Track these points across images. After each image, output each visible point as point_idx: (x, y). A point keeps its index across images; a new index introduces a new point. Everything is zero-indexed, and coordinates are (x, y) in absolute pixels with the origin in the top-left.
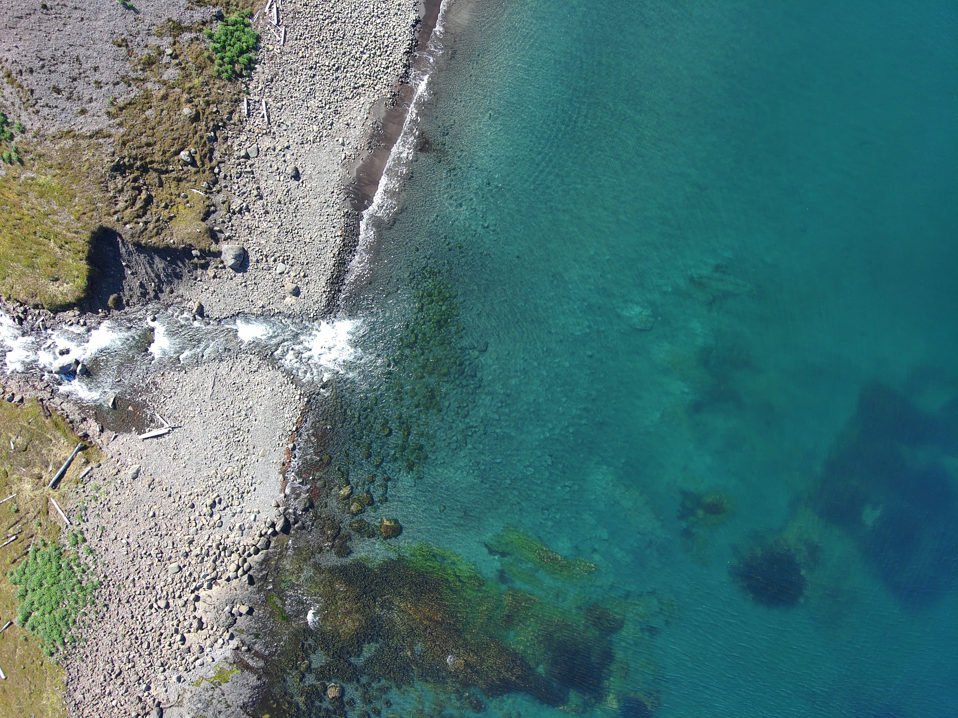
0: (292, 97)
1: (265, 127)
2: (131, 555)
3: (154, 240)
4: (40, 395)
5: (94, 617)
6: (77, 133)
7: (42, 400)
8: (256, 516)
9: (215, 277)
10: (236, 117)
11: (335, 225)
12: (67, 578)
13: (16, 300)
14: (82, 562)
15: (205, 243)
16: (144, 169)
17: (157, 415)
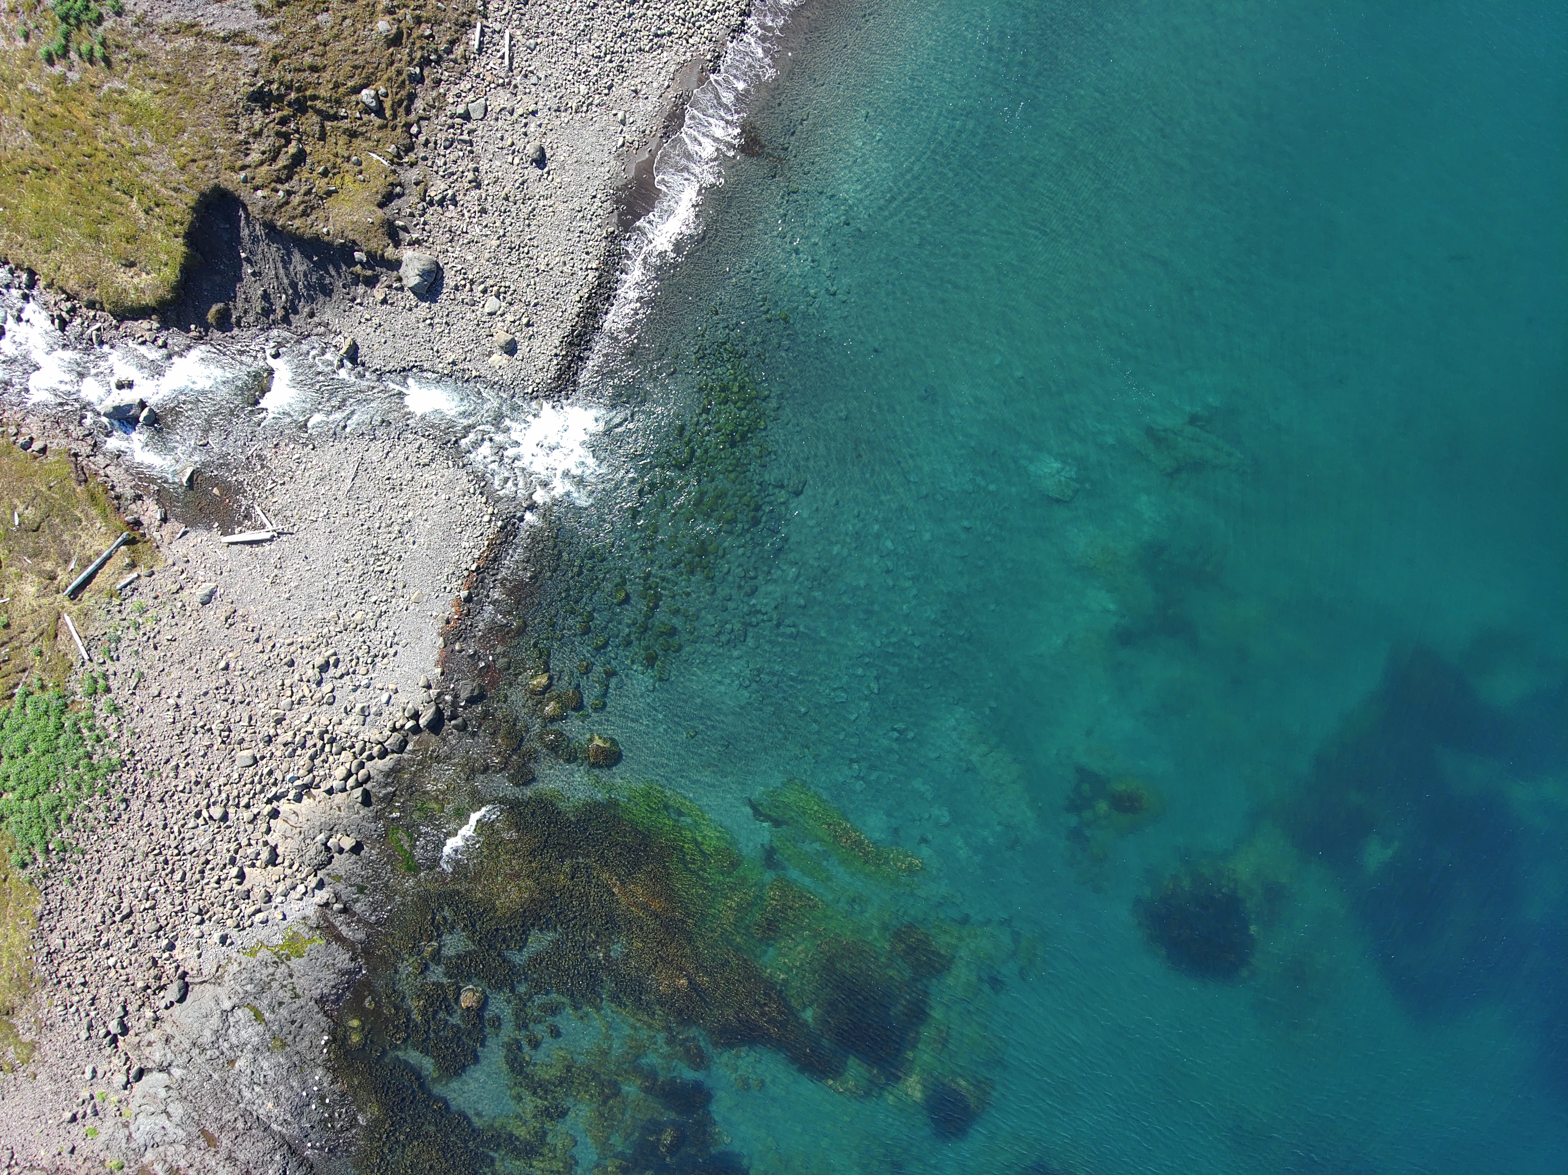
0: (553, 34)
1: (503, 75)
2: (179, 725)
3: (297, 223)
4: (75, 447)
5: (102, 816)
6: (204, 30)
7: (76, 455)
8: (390, 697)
9: (384, 302)
10: (459, 50)
11: (590, 250)
12: (70, 746)
13: (61, 288)
14: (98, 725)
15: (378, 243)
16: (301, 107)
17: (258, 509)
